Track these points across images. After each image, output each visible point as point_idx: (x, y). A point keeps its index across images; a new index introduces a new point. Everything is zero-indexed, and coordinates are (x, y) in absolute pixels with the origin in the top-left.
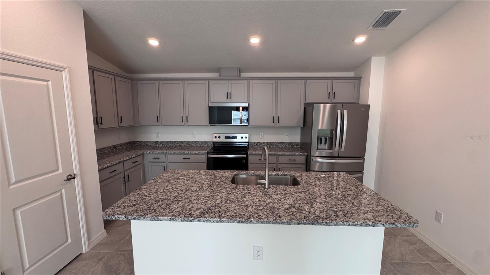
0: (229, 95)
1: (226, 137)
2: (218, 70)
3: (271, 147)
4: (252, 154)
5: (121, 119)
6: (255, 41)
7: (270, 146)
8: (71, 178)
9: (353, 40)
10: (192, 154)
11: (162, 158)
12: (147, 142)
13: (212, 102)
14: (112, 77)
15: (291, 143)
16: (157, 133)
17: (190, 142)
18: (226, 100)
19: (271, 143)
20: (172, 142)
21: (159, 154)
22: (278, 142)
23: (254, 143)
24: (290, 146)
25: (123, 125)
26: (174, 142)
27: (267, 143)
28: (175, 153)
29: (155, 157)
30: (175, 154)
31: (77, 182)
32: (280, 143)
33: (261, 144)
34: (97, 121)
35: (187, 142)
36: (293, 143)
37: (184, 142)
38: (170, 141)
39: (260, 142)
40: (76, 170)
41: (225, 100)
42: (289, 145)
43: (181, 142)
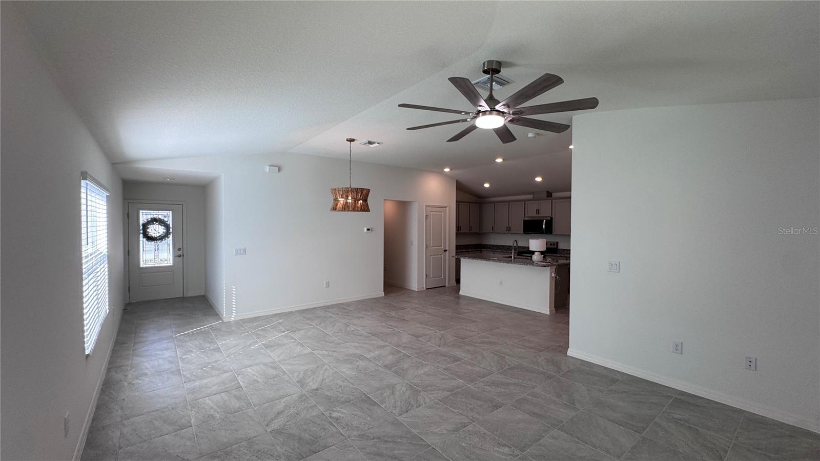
0: (538, 212)
2: (532, 193)
5: (471, 228)
8: (445, 251)
12: (488, 245)
13: (527, 217)
14: (468, 204)
16: (494, 239)
18: (536, 215)
23: (562, 250)
25: (471, 232)
31: (447, 252)
34: (458, 228)
40: (447, 249)
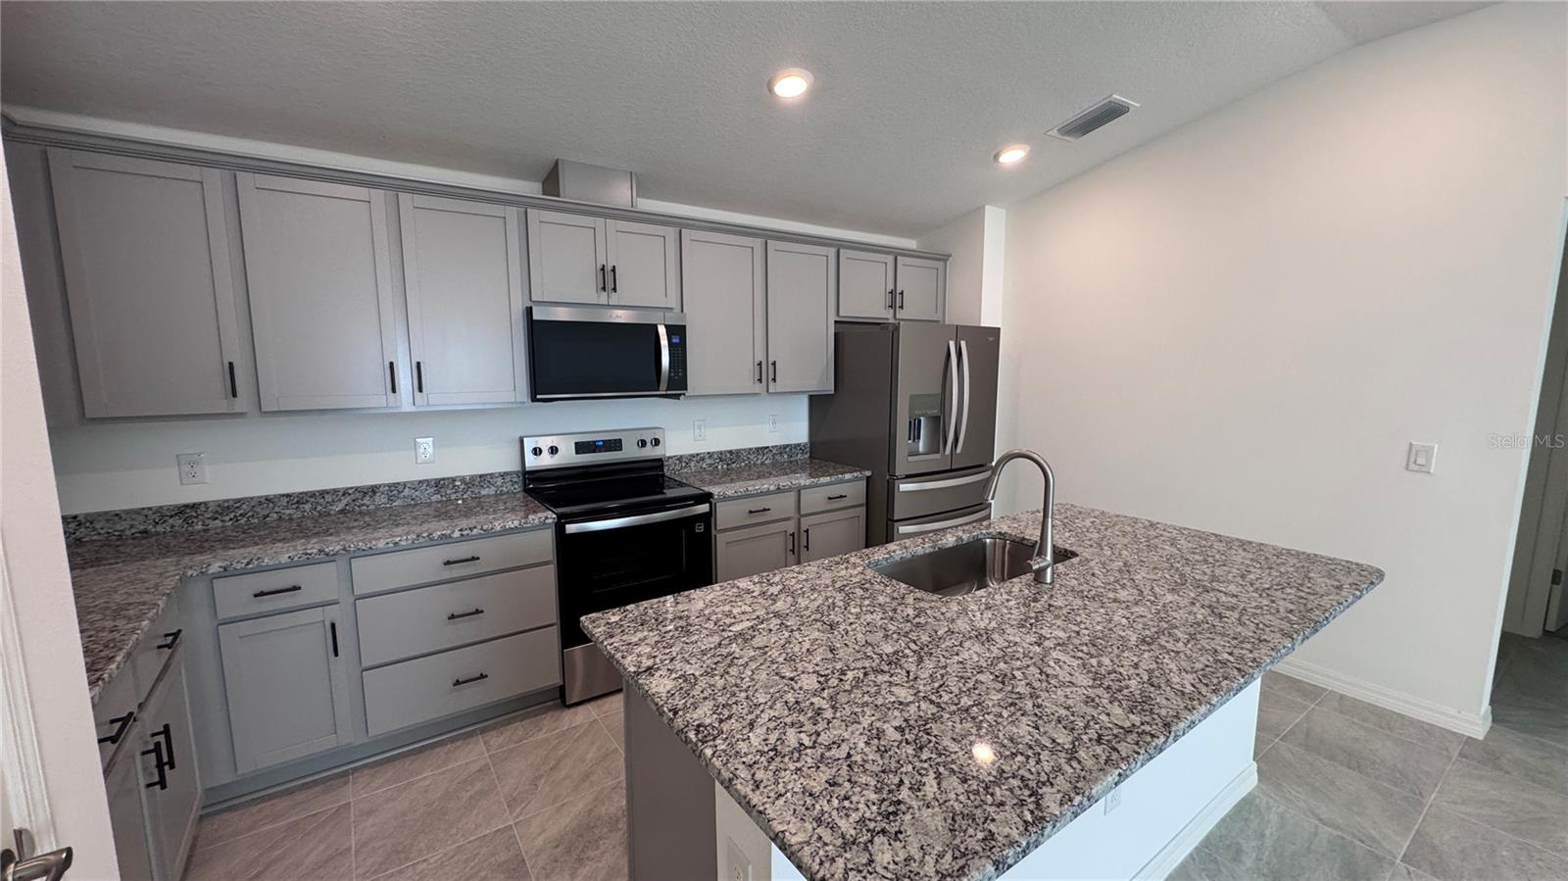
0: (608, 279)
1: (581, 448)
3: (734, 465)
4: (725, 498)
6: (792, 86)
7: (728, 465)
9: (996, 157)
10: (488, 534)
11: (320, 581)
12: (118, 515)
13: (539, 304)
15: (788, 445)
16: (191, 461)
17: (405, 485)
18: (599, 297)
19: (731, 452)
20: (298, 500)
21: (292, 565)
22: (751, 449)
23: (680, 458)
24: (786, 456)
26: (313, 494)
27: (721, 453)
28: (396, 544)
29: (266, 590)
30: (397, 548)
32: (758, 449)
33: (703, 459)
35: (389, 485)
36: (791, 445)
37: (373, 490)
38: (288, 495)
39: (697, 455)
41: (590, 294)
42: (781, 453)
43: (357, 489)
